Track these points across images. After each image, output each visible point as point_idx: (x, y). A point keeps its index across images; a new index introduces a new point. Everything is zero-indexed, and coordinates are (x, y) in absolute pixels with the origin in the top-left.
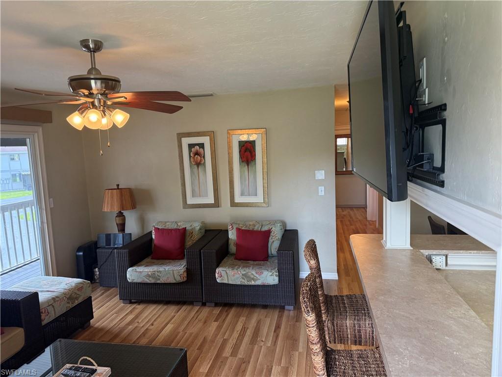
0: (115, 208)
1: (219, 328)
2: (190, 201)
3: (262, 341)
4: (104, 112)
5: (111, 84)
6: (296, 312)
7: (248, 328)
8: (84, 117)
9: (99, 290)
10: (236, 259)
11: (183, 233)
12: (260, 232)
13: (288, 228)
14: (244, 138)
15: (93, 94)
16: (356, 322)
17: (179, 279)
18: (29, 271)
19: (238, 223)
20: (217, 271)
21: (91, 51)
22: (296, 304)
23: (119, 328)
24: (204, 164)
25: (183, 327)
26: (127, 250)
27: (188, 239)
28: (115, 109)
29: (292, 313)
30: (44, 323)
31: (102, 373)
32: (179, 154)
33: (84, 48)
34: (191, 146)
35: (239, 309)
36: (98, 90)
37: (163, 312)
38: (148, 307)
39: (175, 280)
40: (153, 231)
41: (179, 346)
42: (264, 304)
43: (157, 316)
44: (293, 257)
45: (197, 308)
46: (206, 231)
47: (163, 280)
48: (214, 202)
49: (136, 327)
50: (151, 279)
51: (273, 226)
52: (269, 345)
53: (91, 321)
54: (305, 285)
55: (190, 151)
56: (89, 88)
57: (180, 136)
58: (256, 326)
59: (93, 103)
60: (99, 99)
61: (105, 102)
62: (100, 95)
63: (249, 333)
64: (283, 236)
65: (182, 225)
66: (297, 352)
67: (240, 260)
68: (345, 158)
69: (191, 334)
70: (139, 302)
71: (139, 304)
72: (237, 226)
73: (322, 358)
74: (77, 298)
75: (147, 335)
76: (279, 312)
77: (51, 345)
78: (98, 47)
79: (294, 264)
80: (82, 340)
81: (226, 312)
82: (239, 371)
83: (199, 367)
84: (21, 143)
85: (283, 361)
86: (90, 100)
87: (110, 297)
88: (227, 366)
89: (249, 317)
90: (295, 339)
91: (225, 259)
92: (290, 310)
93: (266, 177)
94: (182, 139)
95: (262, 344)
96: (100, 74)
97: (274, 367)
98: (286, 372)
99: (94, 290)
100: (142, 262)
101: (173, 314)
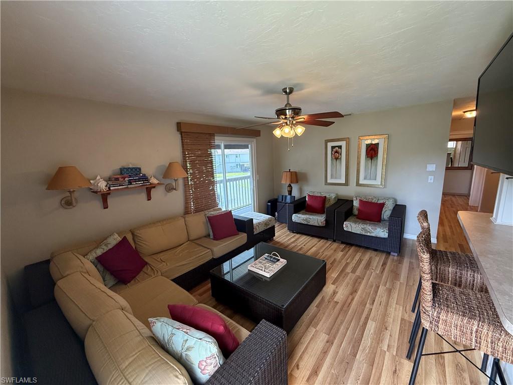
0: (288, 182)
1: (344, 255)
2: (330, 181)
3: (373, 269)
4: (291, 127)
5: (297, 111)
6: (399, 258)
7: (363, 260)
8: (282, 131)
10: (358, 218)
11: (324, 199)
12: (377, 203)
13: (398, 204)
14: (369, 142)
15: (287, 118)
16: (458, 271)
17: (321, 224)
18: (245, 210)
19: (361, 196)
20: (345, 223)
21: (287, 94)
22: (399, 252)
23: (287, 244)
24: (341, 159)
25: (322, 250)
26: (293, 205)
27: (327, 203)
28: (297, 125)
29: (395, 258)
30: (255, 233)
31: (283, 262)
32: (325, 152)
33: (284, 93)
34: (333, 148)
35: (357, 248)
36: (290, 115)
37: (310, 240)
38: (302, 236)
39: (318, 224)
40: (307, 196)
41: (321, 258)
43: (307, 241)
44: (401, 222)
45: (330, 242)
46: (338, 200)
47: (311, 223)
48: (344, 183)
49: (296, 245)
50: (305, 222)
51: (387, 201)
52: (378, 273)
53: (274, 237)
55: (332, 151)
56: (285, 115)
57: (327, 141)
58: (369, 260)
59: (286, 123)
60: (290, 120)
61: (292, 122)
62: (290, 118)
63: (363, 263)
64: (394, 208)
65: (324, 195)
66: (399, 283)
67: (360, 219)
68: (451, 158)
69: (326, 255)
70: (298, 233)
72: (360, 198)
75: (302, 250)
76: (386, 255)
77: (257, 245)
78: (291, 91)
80: (271, 244)
81: (348, 248)
82: (356, 282)
83: (331, 274)
84: (246, 147)
85: (388, 284)
86: (285, 121)
87: (283, 228)
88: (348, 277)
89: (364, 254)
91: (350, 217)
92: (394, 256)
93: (384, 167)
94: (328, 143)
95: (373, 271)
96: (291, 106)
97: (380, 286)
98: (390, 291)
99: (276, 222)
100: (300, 212)
101: (316, 243)
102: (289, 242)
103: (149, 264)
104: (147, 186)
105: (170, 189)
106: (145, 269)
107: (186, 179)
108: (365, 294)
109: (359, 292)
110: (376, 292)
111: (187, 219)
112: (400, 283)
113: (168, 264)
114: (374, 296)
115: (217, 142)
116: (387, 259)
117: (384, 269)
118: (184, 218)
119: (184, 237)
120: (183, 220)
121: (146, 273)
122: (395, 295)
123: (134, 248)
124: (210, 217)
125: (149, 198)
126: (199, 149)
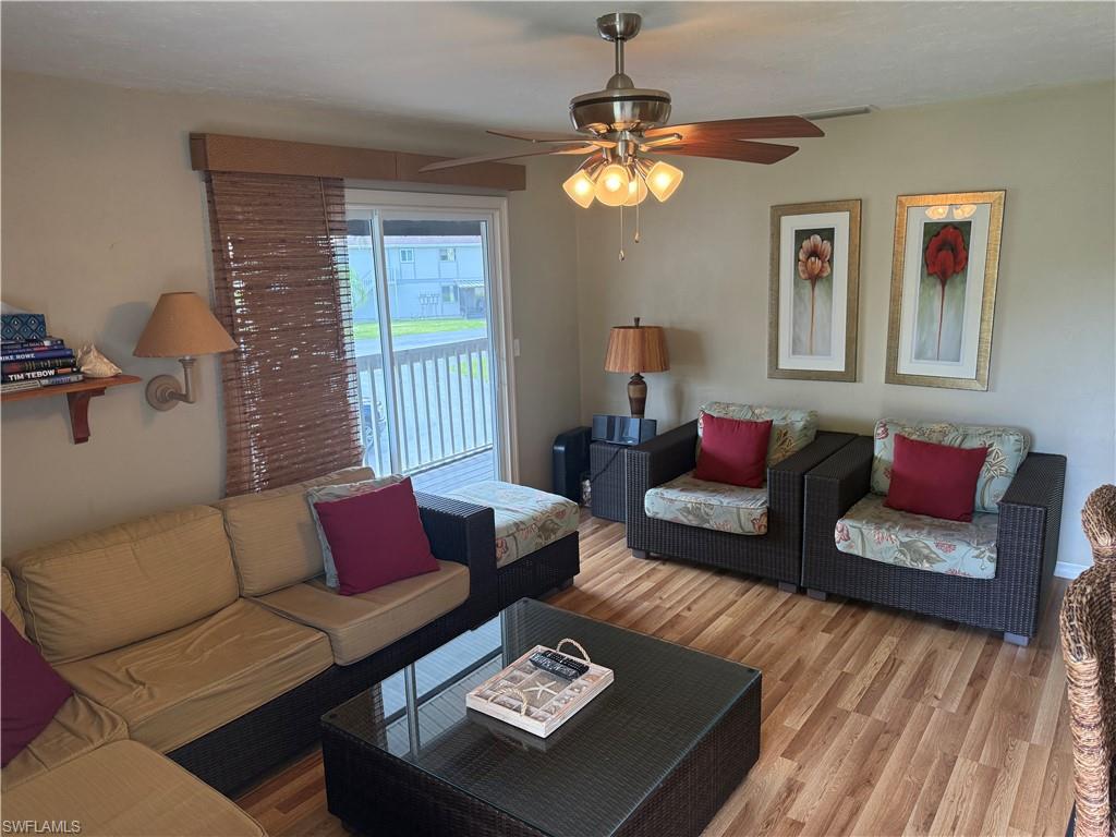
0: (630, 365)
1: (833, 647)
2: (787, 362)
3: (936, 697)
4: (632, 168)
5: (652, 107)
6: (1033, 652)
7: (902, 662)
8: (596, 180)
9: (589, 521)
10: (888, 505)
11: (764, 433)
12: (959, 451)
13: (1037, 449)
14: (938, 214)
15: (615, 131)
17: (749, 528)
18: (472, 468)
19: (902, 423)
20: (839, 524)
21: (617, 39)
22: (1035, 633)
23: (625, 601)
24: (830, 278)
25: (752, 628)
26: (648, 454)
27: (774, 447)
28: (654, 161)
29: (1021, 652)
30: (500, 564)
31: (598, 677)
32: (772, 254)
33: (605, 33)
34: (801, 235)
35: (882, 618)
36: (625, 122)
37: (709, 589)
38: (683, 572)
39: (741, 527)
40: (701, 421)
41: (745, 662)
42: (949, 617)
43: (700, 593)
44: (1045, 522)
45: (785, 596)
46: (820, 434)
47: (713, 524)
48: (843, 370)
49: (657, 607)
50: (691, 517)
51: (995, 440)
52: (953, 710)
53: (575, 577)
54: (1078, 591)
55: (798, 246)
56: (609, 119)
57: (780, 211)
58: (925, 662)
59: (613, 151)
60: (626, 141)
61: (636, 147)
62: (628, 133)
63: (904, 674)
64: (1021, 469)
65: (763, 415)
66: (1026, 745)
67: (898, 509)
70: (665, 559)
71: (664, 564)
72: (898, 430)
73: (1104, 763)
74: (554, 531)
75: (678, 628)
76: (988, 643)
78: (632, 25)
79: (1044, 538)
80: (561, 607)
81: (853, 616)
82: (873, 747)
83: (784, 716)
85: (986, 752)
86: (610, 145)
87: (611, 540)
88: (845, 730)
89: (907, 639)
90: (1022, 713)
91: (860, 503)
92: (1017, 645)
93: (989, 314)
94: (783, 218)
95: (935, 703)
96: (632, 87)
97: (960, 761)
98: (990, 779)
99: (582, 520)
100: (674, 482)
101: (731, 597)
102: (632, 596)
103: (81, 693)
104: (72, 389)
105: (164, 396)
106: (64, 715)
107: (231, 357)
108: (899, 791)
109: (881, 785)
110: (942, 784)
111: (233, 514)
112: (1031, 745)
113: (156, 691)
114: (934, 798)
115: (352, 212)
116: (988, 657)
117: (976, 697)
118: (223, 510)
119: (220, 583)
120: (218, 517)
121: (69, 730)
122: (1008, 793)
123: (22, 633)
124: (327, 504)
125: (81, 434)
126: (283, 241)
